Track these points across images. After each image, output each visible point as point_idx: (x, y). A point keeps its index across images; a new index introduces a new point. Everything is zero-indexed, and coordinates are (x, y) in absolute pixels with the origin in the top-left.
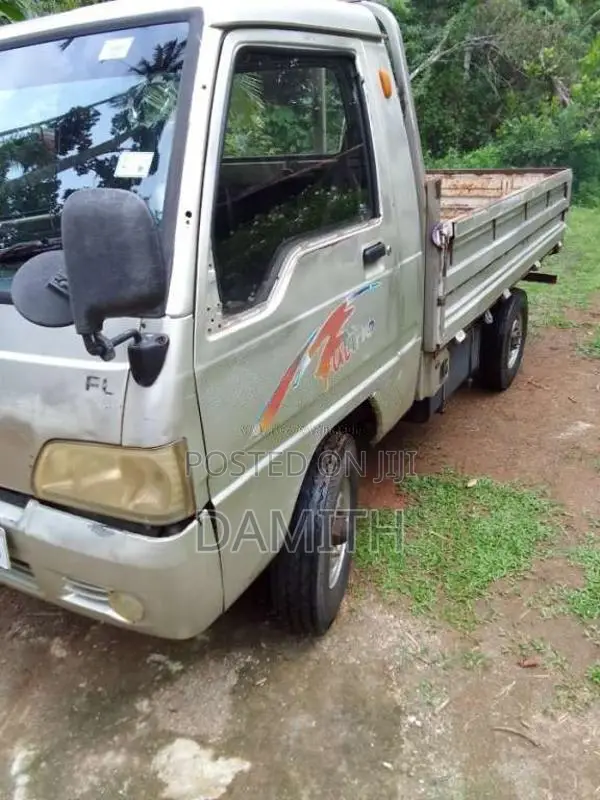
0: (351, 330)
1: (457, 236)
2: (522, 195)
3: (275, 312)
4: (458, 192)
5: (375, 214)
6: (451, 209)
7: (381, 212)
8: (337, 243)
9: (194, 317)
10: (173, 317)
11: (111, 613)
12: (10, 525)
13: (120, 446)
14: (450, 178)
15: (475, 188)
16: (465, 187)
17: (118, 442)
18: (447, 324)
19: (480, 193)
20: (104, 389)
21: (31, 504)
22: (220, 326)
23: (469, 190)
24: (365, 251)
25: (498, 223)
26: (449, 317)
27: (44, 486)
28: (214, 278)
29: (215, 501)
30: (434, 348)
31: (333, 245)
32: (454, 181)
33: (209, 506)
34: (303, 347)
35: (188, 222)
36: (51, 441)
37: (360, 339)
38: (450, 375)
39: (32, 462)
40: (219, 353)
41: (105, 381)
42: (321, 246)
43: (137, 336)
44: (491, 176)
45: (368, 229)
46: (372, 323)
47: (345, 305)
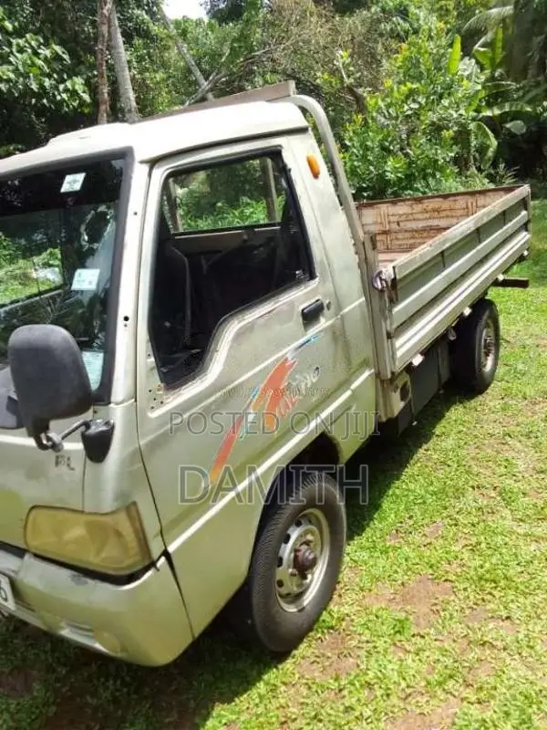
0: (295, 380)
1: (398, 277)
2: (473, 222)
3: (216, 380)
4: (428, 215)
5: (312, 276)
6: (425, 230)
7: (318, 274)
8: (272, 310)
9: (136, 401)
10: (117, 404)
11: (98, 646)
12: (12, 574)
13: (82, 512)
14: (420, 203)
15: (444, 210)
16: (434, 210)
17: (81, 509)
18: (399, 354)
19: (448, 213)
20: (68, 465)
21: (27, 557)
22: (162, 403)
23: (438, 212)
24: (303, 310)
25: (446, 254)
26: (400, 347)
27: (35, 543)
28: (154, 365)
29: (171, 549)
30: (389, 376)
31: (269, 312)
32: (424, 206)
33: (166, 554)
34: (245, 406)
35: (126, 326)
36: (33, 508)
37: (306, 384)
38: (413, 394)
39: (23, 524)
40: (161, 426)
41: (69, 459)
42: (258, 316)
43: (87, 425)
44: (457, 198)
45: (305, 291)
46: (317, 368)
47: (286, 359)
